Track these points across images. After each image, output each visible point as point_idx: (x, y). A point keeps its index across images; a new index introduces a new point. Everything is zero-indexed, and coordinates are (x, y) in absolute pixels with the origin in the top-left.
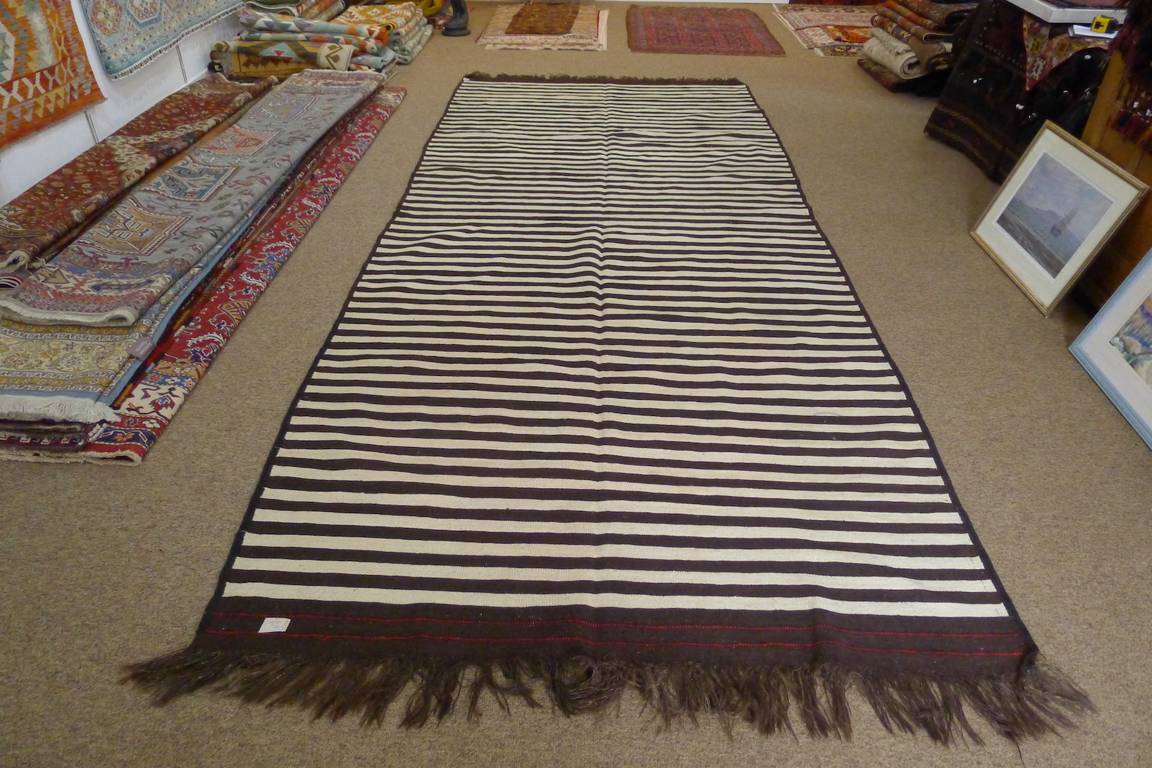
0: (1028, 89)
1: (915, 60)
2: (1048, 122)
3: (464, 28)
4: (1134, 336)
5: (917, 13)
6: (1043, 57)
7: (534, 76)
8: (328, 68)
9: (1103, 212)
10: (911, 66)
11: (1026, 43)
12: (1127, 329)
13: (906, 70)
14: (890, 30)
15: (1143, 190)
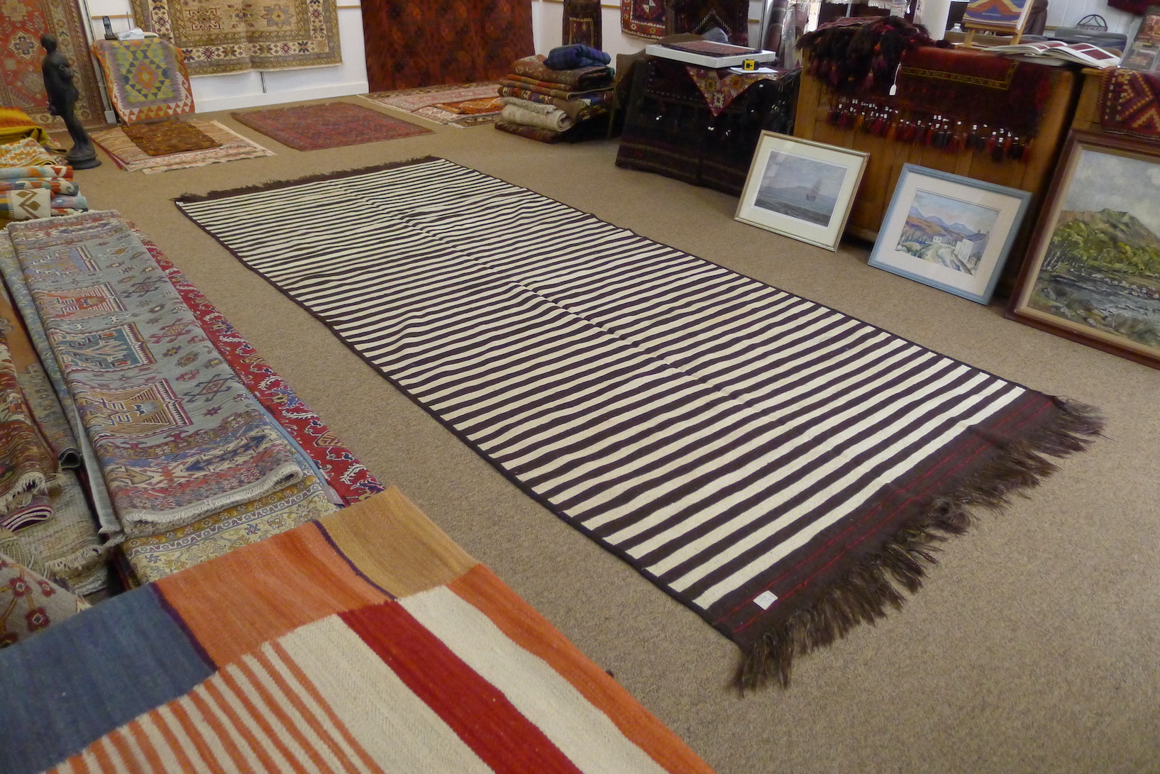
0: (715, 115)
1: (565, 116)
2: (763, 132)
3: (94, 159)
4: (910, 241)
5: (541, 80)
6: (720, 92)
7: (244, 187)
8: (27, 219)
9: (842, 177)
10: (563, 120)
11: (698, 84)
12: (903, 239)
13: (561, 124)
14: (527, 96)
15: (867, 156)
